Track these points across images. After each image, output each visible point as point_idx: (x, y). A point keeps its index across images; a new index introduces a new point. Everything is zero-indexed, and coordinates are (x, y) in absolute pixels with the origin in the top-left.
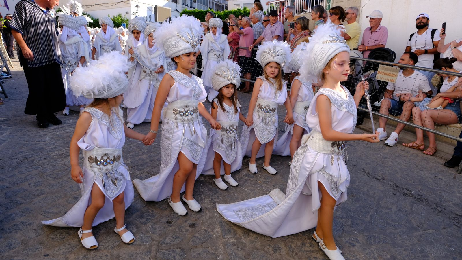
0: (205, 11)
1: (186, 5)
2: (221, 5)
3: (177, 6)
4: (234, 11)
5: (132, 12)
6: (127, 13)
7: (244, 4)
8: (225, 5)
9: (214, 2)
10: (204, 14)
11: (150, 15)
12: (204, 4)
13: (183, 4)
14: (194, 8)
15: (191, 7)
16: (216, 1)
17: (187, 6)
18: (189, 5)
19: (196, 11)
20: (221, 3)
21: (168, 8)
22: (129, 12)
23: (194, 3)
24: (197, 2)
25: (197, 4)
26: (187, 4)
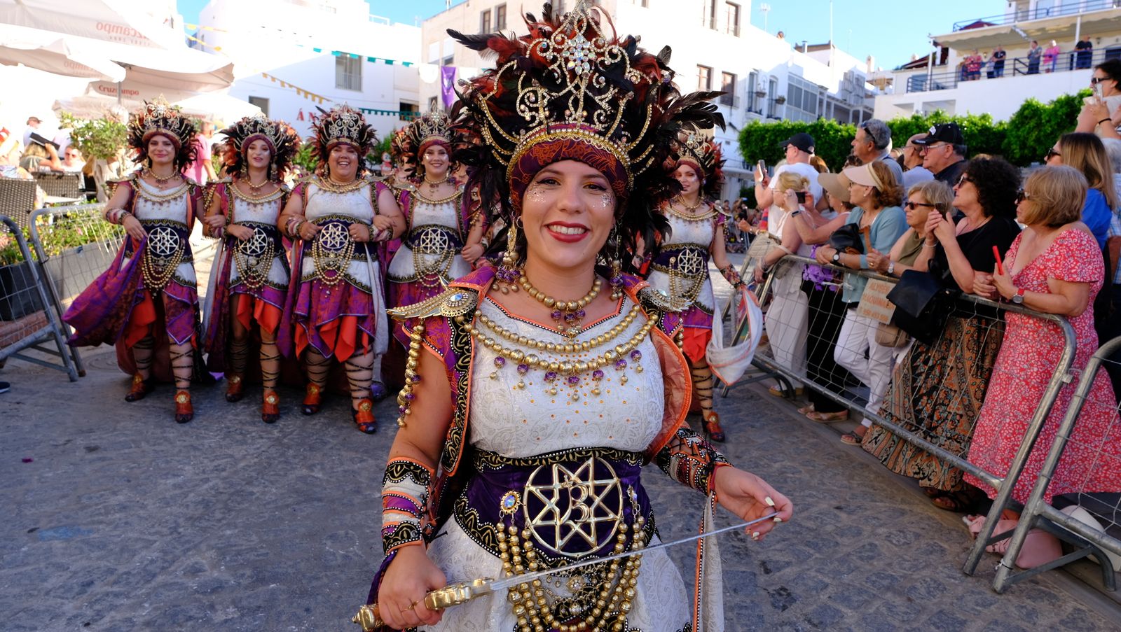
0: (811, 126)
1: (756, 112)
2: (851, 110)
4: (901, 122)
7: (925, 103)
8: (861, 110)
9: (833, 103)
10: (807, 132)
12: (805, 109)
13: (750, 110)
14: (779, 119)
15: (769, 117)
16: (837, 100)
17: (760, 113)
18: (765, 112)
19: (786, 125)
20: (852, 103)
23: (779, 106)
24: (786, 102)
25: (787, 108)
26: (758, 110)
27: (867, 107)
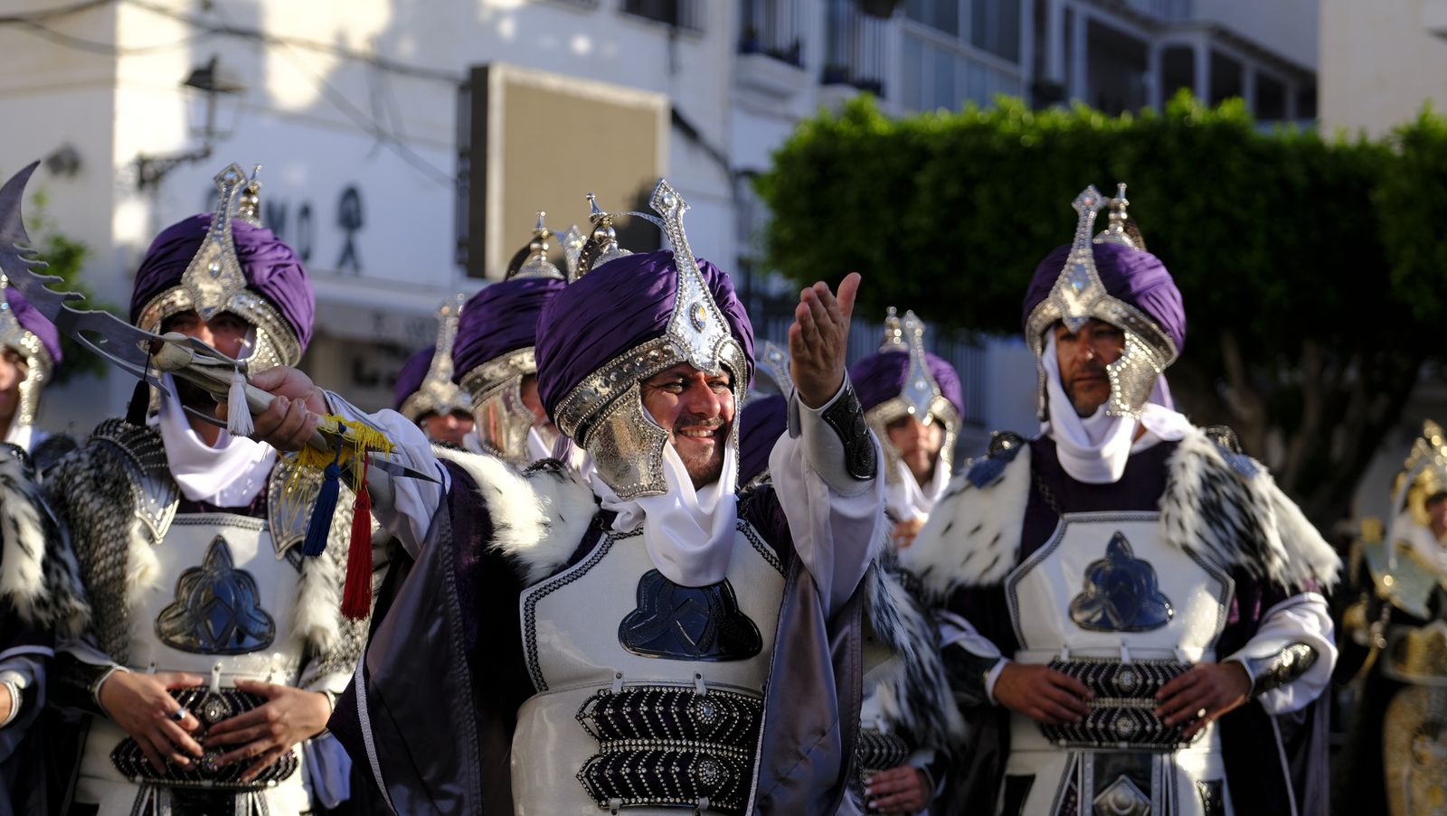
0: (1128, 136)
1: (776, 55)
2: (1157, 44)
3: (673, 68)
5: (124, 155)
6: (65, 163)
8: (1201, 45)
11: (351, 194)
12: (979, 41)
13: (748, 44)
14: (875, 88)
15: (833, 76)
17: (792, 57)
18: (814, 55)
19: (1009, 126)
21: (628, 97)
22: (86, 149)
25: (907, 33)
26: (783, 41)
27: (1221, 33)
